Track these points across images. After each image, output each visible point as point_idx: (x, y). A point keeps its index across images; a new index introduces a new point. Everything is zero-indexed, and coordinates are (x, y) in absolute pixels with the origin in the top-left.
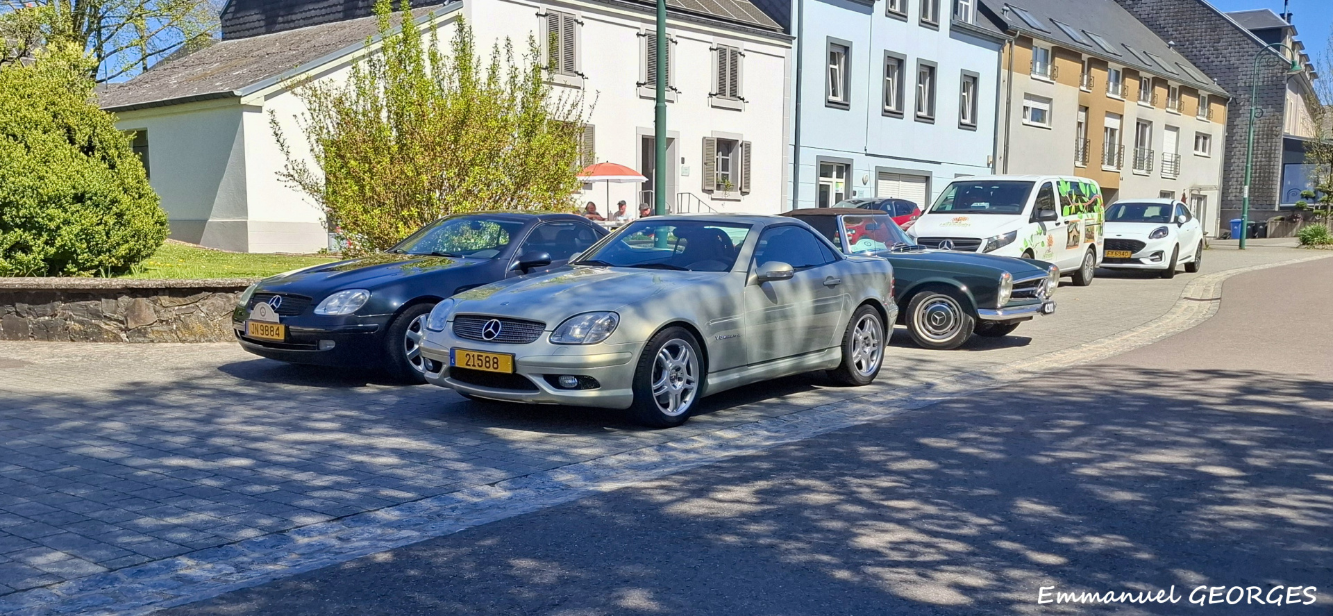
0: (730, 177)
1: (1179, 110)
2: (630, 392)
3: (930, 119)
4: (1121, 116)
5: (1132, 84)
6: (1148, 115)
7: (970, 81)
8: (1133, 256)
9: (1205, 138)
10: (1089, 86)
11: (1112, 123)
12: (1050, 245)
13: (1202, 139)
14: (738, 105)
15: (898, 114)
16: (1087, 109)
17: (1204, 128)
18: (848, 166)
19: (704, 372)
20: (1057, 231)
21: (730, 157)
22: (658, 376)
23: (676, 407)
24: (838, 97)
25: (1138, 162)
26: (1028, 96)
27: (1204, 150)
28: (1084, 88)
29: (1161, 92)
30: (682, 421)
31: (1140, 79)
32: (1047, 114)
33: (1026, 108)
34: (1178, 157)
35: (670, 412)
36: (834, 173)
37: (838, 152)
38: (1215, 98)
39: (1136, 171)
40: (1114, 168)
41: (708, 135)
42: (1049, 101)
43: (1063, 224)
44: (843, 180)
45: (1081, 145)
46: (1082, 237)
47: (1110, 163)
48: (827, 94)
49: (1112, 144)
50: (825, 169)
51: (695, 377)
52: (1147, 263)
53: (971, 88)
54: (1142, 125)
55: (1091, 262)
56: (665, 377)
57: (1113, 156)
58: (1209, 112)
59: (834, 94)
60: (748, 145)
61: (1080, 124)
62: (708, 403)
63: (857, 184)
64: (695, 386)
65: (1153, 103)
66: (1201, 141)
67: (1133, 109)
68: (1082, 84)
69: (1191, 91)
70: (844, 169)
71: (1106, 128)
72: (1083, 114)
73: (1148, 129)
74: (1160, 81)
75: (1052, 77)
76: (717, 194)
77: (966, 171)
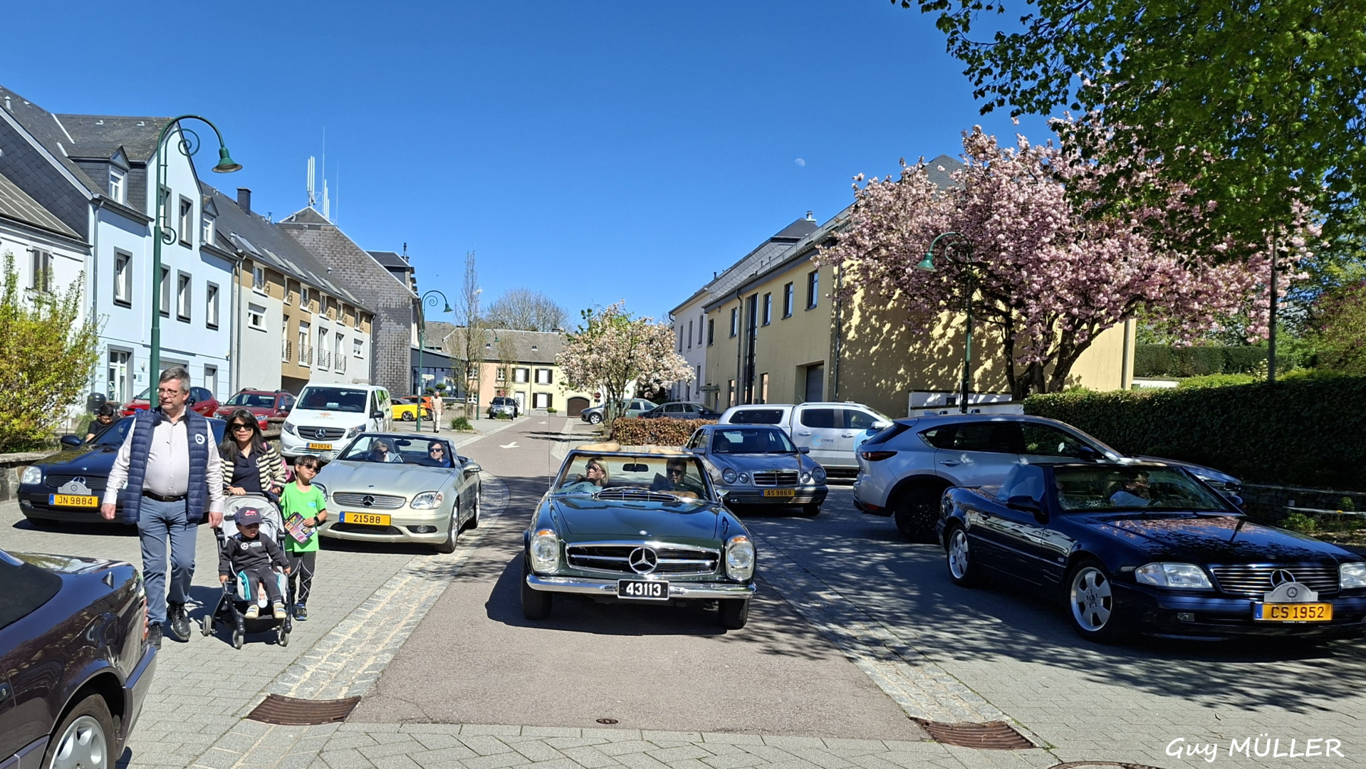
1: (344, 323)
3: (187, 320)
4: (309, 325)
5: (315, 301)
6: (325, 324)
7: (214, 289)
9: (361, 344)
11: (304, 329)
13: (357, 344)
15: (165, 313)
16: (288, 317)
17: (359, 336)
24: (122, 297)
25: (321, 360)
26: (251, 305)
27: (359, 352)
28: (286, 303)
29: (332, 308)
31: (320, 297)
32: (263, 320)
33: (249, 315)
36: (120, 360)
37: (122, 342)
38: (365, 314)
40: (306, 364)
42: (264, 309)
45: (285, 346)
47: (304, 359)
48: (115, 294)
49: (304, 345)
50: (113, 357)
53: (214, 296)
54: (322, 332)
57: (306, 354)
58: (361, 326)
59: (120, 295)
61: (284, 329)
65: (327, 315)
67: (316, 320)
68: (285, 298)
69: (351, 309)
70: (127, 356)
71: (301, 333)
72: (285, 322)
73: (325, 335)
74: (331, 300)
75: (266, 292)
77: (212, 362)
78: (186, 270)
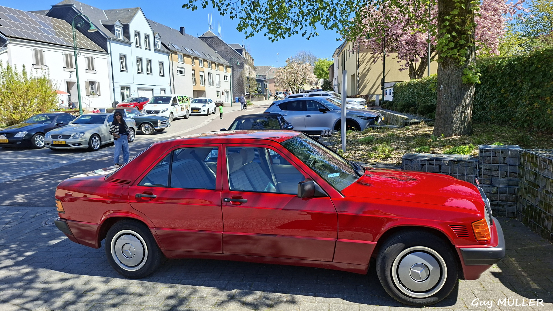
0: (94, 92)
1: (219, 70)
2: (88, 145)
3: (151, 74)
4: (204, 72)
5: (206, 63)
6: (211, 71)
7: (162, 64)
8: (199, 111)
9: (227, 77)
10: (194, 64)
11: (202, 74)
12: (177, 110)
13: (225, 77)
14: (94, 72)
15: (142, 73)
16: (194, 70)
17: (226, 74)
18: (129, 87)
19: (101, 142)
20: (178, 107)
21: (94, 86)
22: (93, 143)
23: (96, 148)
24: (124, 69)
25: (210, 83)
26: (178, 67)
27: (227, 80)
28: (193, 65)
29: (214, 65)
30: (97, 150)
31: (208, 62)
32: (184, 72)
33: (178, 70)
34: (220, 82)
35: (95, 148)
36: (125, 89)
37: (125, 84)
38: (228, 66)
39: (209, 86)
40: (204, 85)
41: (86, 81)
42: (184, 68)
43: (179, 106)
44: (128, 91)
45: (194, 80)
46: (185, 108)
47: (203, 84)
48: (121, 68)
49: (202, 79)
50: (122, 89)
51: (99, 142)
52: (202, 113)
53: (162, 65)
54: (210, 74)
55: (188, 113)
56: (94, 143)
57: (203, 82)
58: (227, 70)
59: (123, 68)
60: (99, 83)
61: (193, 74)
62: (102, 147)
63: (132, 92)
64: (99, 144)
65: (212, 68)
66: (226, 77)
67: (207, 70)
68: (192, 64)
69: (222, 65)
70: (128, 88)
71: (200, 75)
72: (193, 72)
73: (211, 75)
74: (213, 63)
75: (184, 62)
76: (91, 96)
77: (163, 88)
78: (149, 58)
